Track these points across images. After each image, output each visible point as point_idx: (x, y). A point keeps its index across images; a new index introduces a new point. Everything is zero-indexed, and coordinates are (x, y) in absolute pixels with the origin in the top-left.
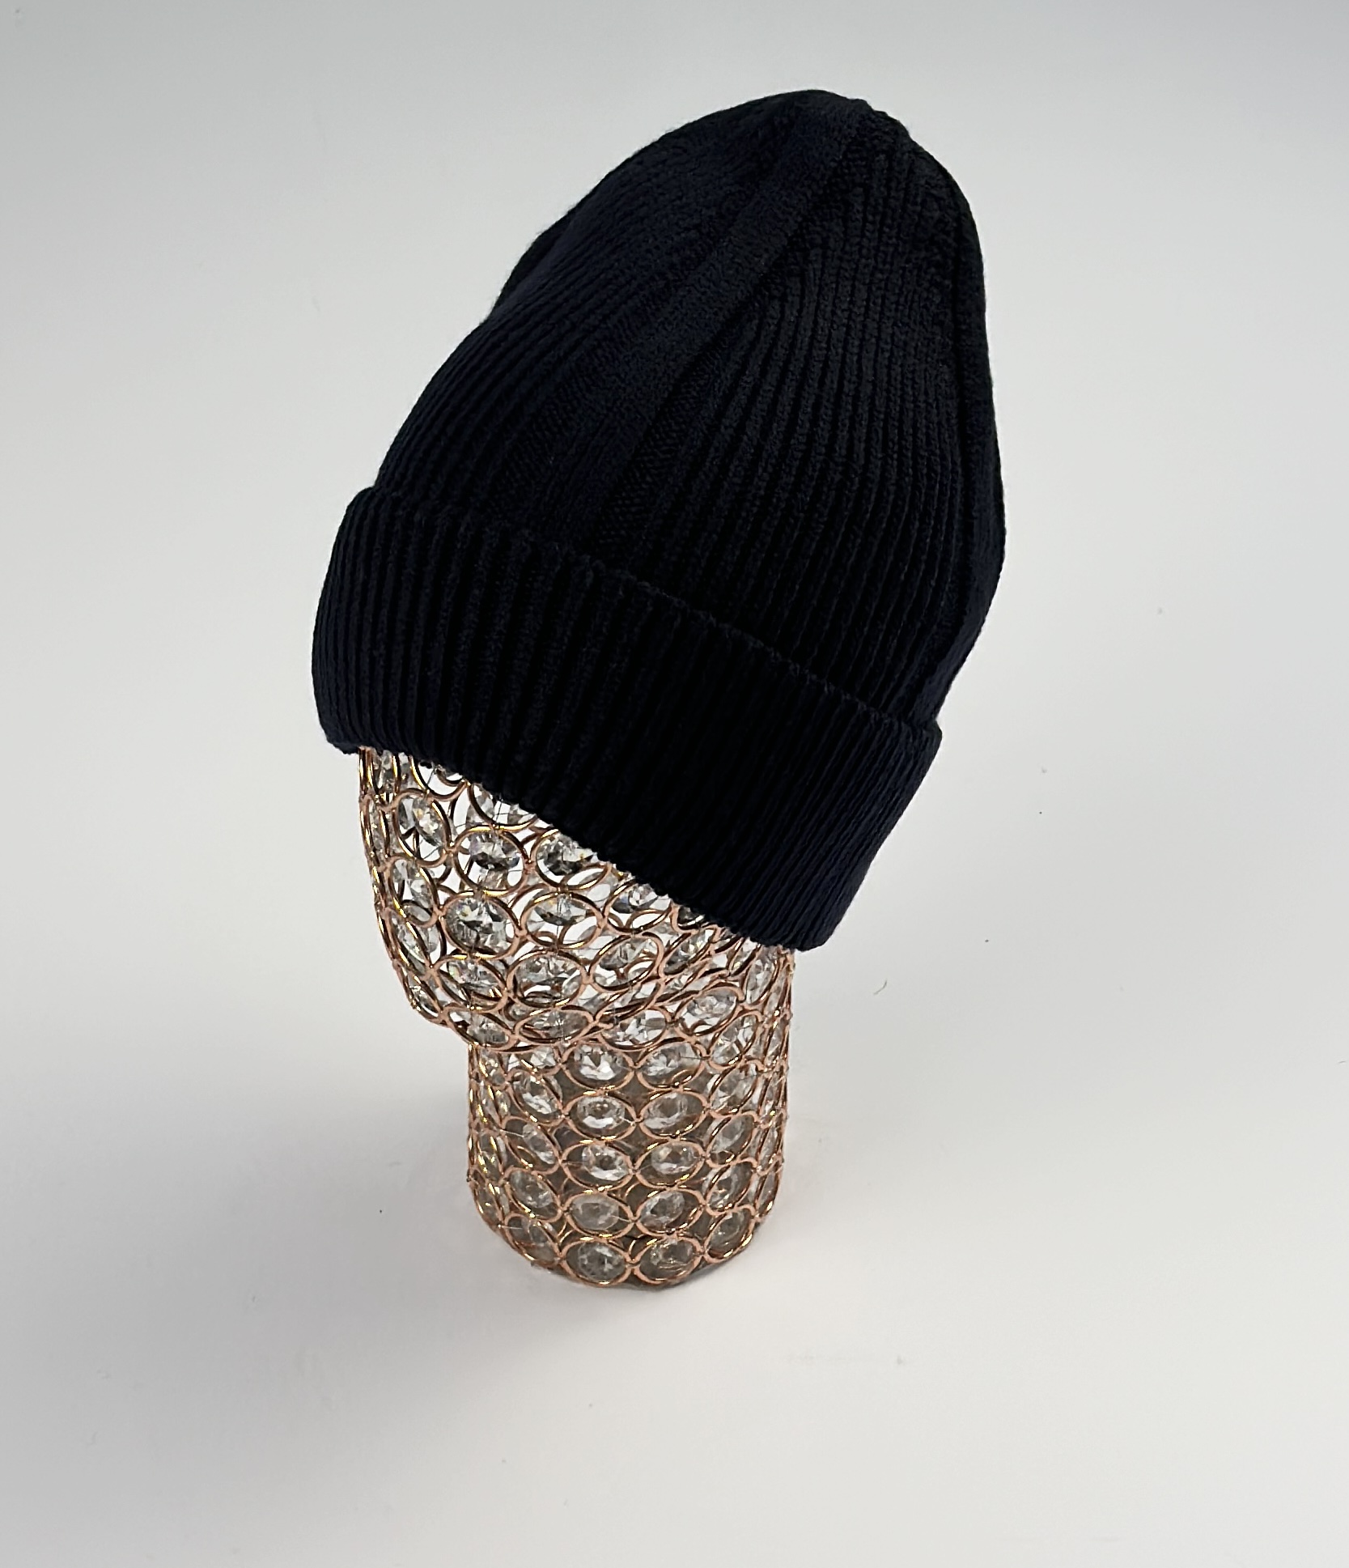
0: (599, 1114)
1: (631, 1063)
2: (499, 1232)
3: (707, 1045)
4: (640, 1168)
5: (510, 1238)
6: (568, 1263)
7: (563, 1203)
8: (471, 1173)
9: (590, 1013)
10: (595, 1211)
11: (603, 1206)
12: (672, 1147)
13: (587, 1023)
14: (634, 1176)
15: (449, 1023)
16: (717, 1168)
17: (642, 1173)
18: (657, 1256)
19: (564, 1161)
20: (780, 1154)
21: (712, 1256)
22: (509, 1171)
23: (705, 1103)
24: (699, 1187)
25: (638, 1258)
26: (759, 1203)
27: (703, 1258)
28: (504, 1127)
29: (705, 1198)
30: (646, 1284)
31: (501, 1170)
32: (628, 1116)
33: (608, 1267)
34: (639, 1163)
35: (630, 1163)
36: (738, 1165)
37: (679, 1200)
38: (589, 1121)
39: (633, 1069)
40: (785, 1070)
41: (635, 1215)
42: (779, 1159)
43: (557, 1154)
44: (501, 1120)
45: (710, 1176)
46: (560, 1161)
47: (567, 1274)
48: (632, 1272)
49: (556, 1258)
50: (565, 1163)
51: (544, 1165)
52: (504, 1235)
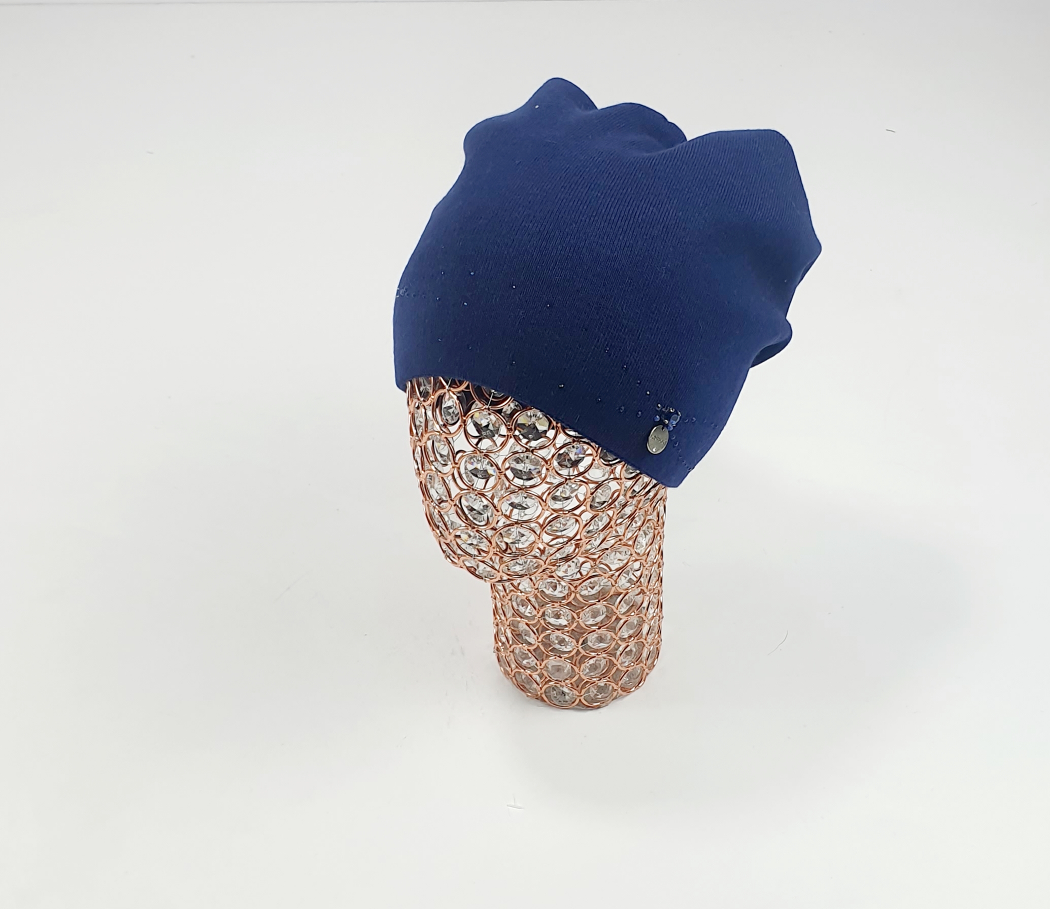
0: (558, 616)
1: (573, 589)
2: (510, 679)
3: (615, 580)
4: (582, 644)
5: (515, 682)
6: (546, 696)
7: (541, 665)
8: (496, 648)
9: (543, 561)
10: (558, 669)
11: (563, 667)
12: (599, 634)
13: (541, 566)
14: (578, 650)
15: (464, 567)
16: (623, 645)
17: (582, 648)
18: (592, 692)
19: (539, 642)
20: (659, 636)
21: (624, 689)
23: (615, 610)
24: (614, 655)
25: (582, 694)
26: (649, 662)
27: (618, 693)
28: (508, 624)
29: (617, 661)
30: (586, 706)
31: (508, 646)
32: (573, 618)
33: (567, 697)
35: (576, 644)
36: (635, 643)
37: (603, 662)
38: (552, 621)
40: (660, 592)
41: (579, 669)
42: (659, 639)
43: (536, 638)
44: (507, 620)
45: (621, 649)
46: (537, 644)
47: (545, 701)
48: (580, 700)
49: (539, 693)
50: (541, 643)
51: (530, 644)
52: (512, 681)
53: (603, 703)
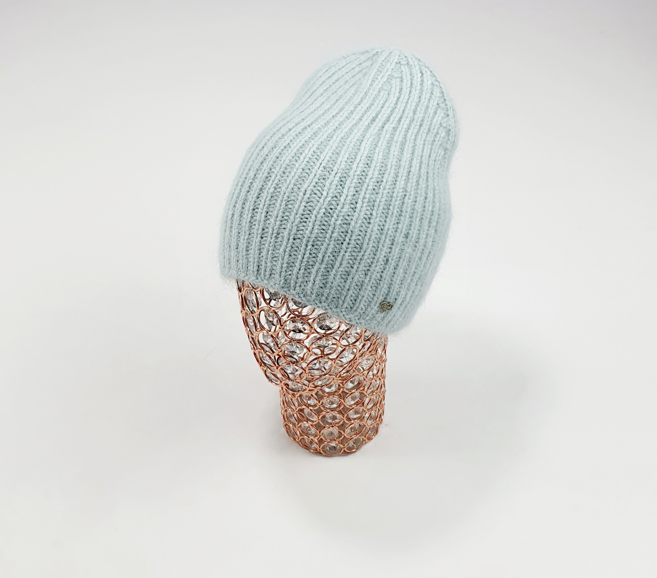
0: (331, 403)
1: (341, 385)
2: (297, 443)
5: (301, 445)
6: (323, 451)
7: (320, 432)
8: (285, 424)
10: (332, 433)
12: (356, 410)
14: (344, 421)
16: (369, 413)
17: (346, 419)
18: (351, 444)
19: (318, 420)
20: (384, 402)
21: (368, 438)
22: (299, 425)
23: (365, 394)
24: (364, 421)
25: (345, 446)
26: (380, 419)
27: (366, 442)
28: (297, 410)
30: (348, 452)
31: (297, 424)
34: (345, 417)
35: (342, 418)
36: (375, 410)
37: (357, 426)
39: (342, 387)
41: (344, 432)
47: (322, 454)
48: (344, 451)
49: (318, 450)
50: (320, 420)
51: (313, 421)
52: (299, 443)
53: (357, 449)
